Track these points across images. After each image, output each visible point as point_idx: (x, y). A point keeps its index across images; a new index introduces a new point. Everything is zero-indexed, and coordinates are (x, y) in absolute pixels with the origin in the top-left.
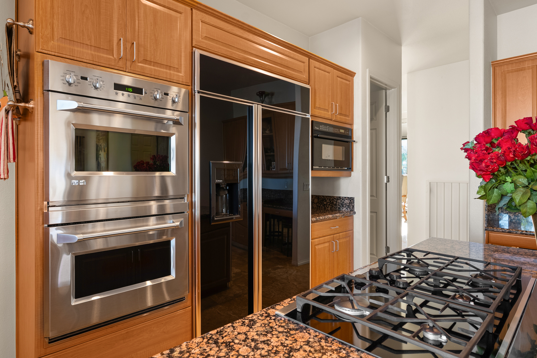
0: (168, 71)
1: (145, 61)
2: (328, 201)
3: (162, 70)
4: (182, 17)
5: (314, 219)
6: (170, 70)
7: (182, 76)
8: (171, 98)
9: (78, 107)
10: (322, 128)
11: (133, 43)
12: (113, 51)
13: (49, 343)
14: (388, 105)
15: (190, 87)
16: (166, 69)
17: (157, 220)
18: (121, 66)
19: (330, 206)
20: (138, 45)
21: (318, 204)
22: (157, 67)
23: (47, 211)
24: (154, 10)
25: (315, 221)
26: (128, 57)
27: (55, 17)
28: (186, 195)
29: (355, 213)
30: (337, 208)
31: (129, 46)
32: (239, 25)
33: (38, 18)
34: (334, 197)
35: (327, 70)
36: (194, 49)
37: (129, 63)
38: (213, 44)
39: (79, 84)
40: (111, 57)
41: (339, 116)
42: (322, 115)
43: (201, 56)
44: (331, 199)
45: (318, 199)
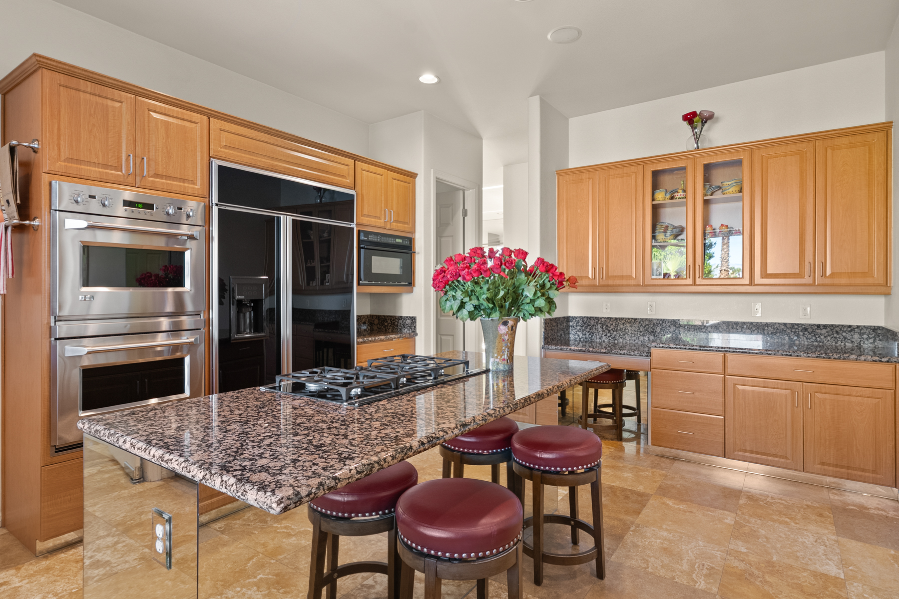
0: (182, 184)
1: (156, 175)
2: (389, 321)
3: (175, 183)
4: (197, 127)
5: (361, 340)
6: (184, 182)
7: (198, 189)
8: (185, 212)
9: (88, 226)
10: (372, 238)
11: (143, 158)
12: (122, 167)
13: (56, 452)
14: (466, 208)
15: (207, 199)
16: (180, 182)
17: (168, 336)
18: (130, 182)
19: (391, 328)
20: (149, 159)
21: (378, 326)
22: (170, 180)
23: (54, 325)
24: (167, 123)
25: (362, 342)
26: (138, 172)
27: (62, 138)
28: (203, 312)
29: (417, 334)
30: (399, 330)
31: (138, 161)
32: (266, 130)
33: (45, 140)
34: (395, 317)
35: (378, 172)
36: (212, 159)
37: (138, 179)
38: (233, 152)
39: (87, 203)
40: (120, 173)
41: (394, 224)
42: (372, 224)
43: (220, 167)
44: (393, 319)
45: (379, 320)
